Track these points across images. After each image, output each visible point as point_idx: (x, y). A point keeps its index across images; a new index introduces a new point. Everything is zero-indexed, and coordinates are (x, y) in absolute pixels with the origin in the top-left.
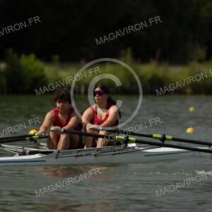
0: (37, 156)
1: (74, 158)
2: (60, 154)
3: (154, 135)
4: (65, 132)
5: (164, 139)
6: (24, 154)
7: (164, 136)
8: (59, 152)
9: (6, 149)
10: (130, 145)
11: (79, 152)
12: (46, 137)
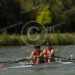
2: (37, 65)
3: (67, 58)
4: (39, 57)
5: (70, 59)
7: (70, 58)
9: (20, 64)
10: (59, 61)
12: (32, 59)
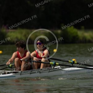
0: (11, 74)
1: (29, 74)
5: (73, 63)
6: (5, 73)
8: (22, 72)
11: (31, 71)
